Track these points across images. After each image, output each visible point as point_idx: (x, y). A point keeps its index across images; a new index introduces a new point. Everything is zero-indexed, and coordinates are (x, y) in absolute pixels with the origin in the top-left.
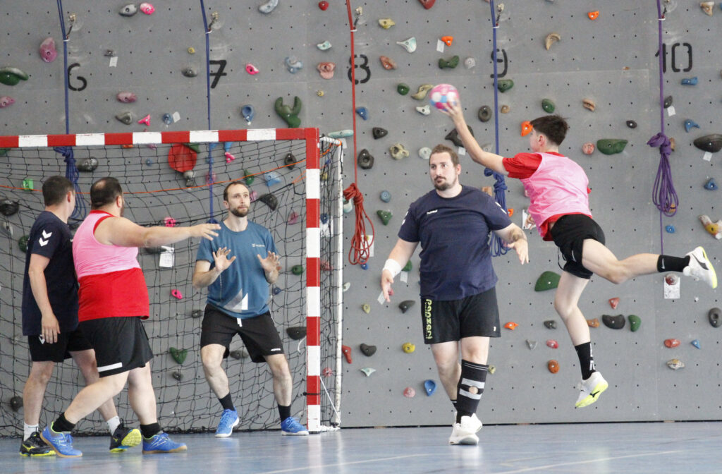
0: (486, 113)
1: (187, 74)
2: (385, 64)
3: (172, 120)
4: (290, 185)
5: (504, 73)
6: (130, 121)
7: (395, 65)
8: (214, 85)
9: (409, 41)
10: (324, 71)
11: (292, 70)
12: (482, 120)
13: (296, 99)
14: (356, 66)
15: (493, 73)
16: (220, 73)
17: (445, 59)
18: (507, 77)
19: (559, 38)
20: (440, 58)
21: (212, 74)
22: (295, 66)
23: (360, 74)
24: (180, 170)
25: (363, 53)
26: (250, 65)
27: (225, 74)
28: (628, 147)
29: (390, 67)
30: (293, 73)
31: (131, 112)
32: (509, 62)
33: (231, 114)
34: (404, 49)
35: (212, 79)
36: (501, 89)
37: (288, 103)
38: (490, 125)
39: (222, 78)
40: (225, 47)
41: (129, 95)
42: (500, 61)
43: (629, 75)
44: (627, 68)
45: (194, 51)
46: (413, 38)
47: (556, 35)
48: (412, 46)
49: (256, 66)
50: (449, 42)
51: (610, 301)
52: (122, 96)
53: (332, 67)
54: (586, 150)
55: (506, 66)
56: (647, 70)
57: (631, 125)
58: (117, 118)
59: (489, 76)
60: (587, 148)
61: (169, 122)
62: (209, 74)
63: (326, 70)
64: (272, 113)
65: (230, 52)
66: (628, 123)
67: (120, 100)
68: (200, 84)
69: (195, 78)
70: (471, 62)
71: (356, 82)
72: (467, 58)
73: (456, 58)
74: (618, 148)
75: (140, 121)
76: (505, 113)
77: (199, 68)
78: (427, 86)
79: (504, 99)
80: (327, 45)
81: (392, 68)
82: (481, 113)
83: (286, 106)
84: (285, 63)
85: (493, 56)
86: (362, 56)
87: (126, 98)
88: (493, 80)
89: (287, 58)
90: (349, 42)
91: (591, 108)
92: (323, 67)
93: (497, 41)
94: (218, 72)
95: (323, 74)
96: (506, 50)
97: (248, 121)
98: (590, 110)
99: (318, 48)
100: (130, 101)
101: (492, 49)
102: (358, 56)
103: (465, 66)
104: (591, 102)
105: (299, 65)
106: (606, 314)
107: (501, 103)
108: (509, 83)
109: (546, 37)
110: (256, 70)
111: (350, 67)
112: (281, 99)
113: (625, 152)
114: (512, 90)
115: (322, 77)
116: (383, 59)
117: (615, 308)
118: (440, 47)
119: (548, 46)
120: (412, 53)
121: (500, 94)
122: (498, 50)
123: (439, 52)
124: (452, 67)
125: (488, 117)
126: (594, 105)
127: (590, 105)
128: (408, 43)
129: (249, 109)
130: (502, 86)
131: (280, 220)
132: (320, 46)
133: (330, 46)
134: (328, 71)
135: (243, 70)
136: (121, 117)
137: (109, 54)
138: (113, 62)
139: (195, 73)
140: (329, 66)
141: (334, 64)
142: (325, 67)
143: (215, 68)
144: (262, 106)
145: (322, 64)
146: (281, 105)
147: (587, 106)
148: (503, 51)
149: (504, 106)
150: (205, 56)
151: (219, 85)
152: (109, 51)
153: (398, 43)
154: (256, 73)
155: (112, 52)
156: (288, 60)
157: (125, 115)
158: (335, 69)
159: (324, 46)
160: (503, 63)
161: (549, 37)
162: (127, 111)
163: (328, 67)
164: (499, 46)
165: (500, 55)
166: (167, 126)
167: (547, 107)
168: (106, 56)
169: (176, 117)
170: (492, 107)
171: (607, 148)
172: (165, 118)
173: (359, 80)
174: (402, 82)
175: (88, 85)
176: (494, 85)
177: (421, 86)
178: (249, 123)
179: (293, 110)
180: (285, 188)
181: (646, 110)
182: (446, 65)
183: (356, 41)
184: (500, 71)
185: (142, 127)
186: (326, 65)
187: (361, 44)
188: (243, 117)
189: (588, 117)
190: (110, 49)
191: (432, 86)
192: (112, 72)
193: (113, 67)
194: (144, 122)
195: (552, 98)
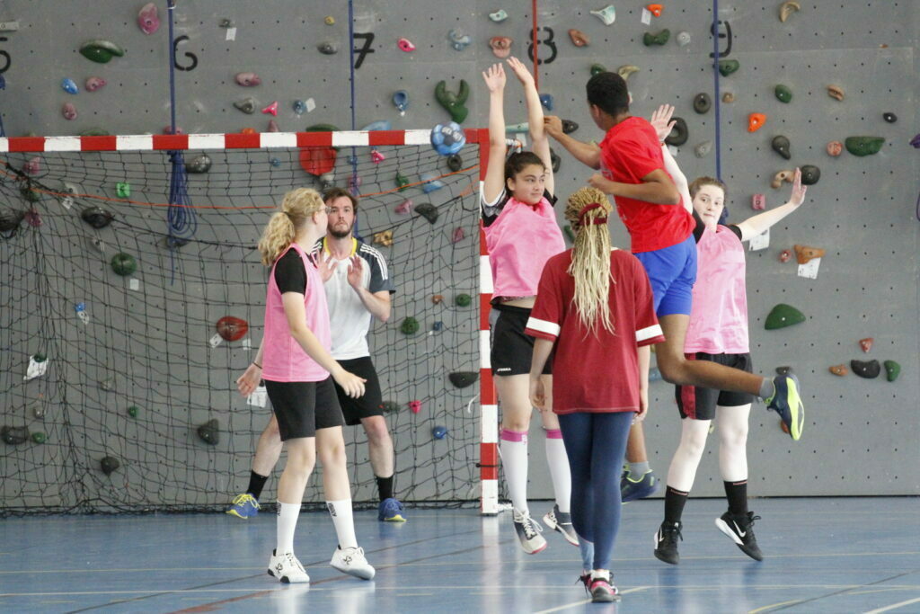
0: (704, 102)
1: (325, 50)
2: (575, 40)
3: (305, 109)
4: (458, 198)
5: (728, 52)
6: (252, 110)
7: (588, 40)
8: (358, 65)
9: (606, 10)
10: (498, 48)
11: (457, 46)
12: (698, 112)
13: (462, 84)
14: (539, 42)
15: (713, 51)
16: (366, 50)
17: (652, 33)
18: (731, 56)
19: (799, 7)
20: (645, 31)
21: (357, 51)
22: (461, 41)
23: (543, 52)
24: (316, 173)
25: (548, 26)
26: (403, 39)
27: (372, 51)
28: (885, 146)
29: (582, 43)
30: (459, 50)
31: (254, 98)
32: (733, 37)
33: (379, 102)
34: (600, 20)
35: (356, 56)
36: (724, 71)
37: (452, 88)
38: (710, 118)
39: (368, 56)
40: (373, 16)
41: (250, 77)
42: (722, 36)
43: (887, 55)
44: (885, 46)
45: (332, 21)
46: (611, 7)
47: (794, 3)
48: (610, 17)
49: (411, 41)
50: (657, 11)
51: (861, 342)
52: (242, 78)
53: (508, 42)
54: (831, 150)
55: (730, 43)
56: (911, 49)
57: (889, 118)
58: (235, 105)
59: (708, 55)
60: (833, 147)
61: (301, 111)
62: (353, 51)
63: (501, 47)
64: (431, 100)
65: (379, 23)
66: (886, 116)
67: (239, 84)
68: (342, 62)
69: (334, 56)
70: (685, 37)
71: (539, 62)
72: (679, 32)
73: (666, 32)
74: (872, 147)
75: (265, 109)
76: (729, 102)
77: (340, 43)
78: (629, 68)
79: (727, 85)
80: (502, 15)
81: (585, 45)
82: (697, 104)
83: (449, 92)
84: (449, 38)
85: (713, 29)
86: (547, 29)
87: (247, 81)
88: (713, 60)
89: (452, 31)
90: (531, 11)
91: (839, 97)
92: (496, 43)
93: (719, 11)
94: (364, 48)
95: (496, 51)
96: (730, 21)
97: (401, 110)
98: (837, 99)
99: (490, 19)
100: (252, 84)
101: (712, 21)
102: (542, 29)
103: (678, 43)
104: (838, 89)
105: (466, 40)
106: (855, 359)
107: (723, 90)
108: (733, 65)
109: (782, 5)
110: (411, 46)
111: (530, 42)
112: (443, 83)
113: (881, 153)
114: (737, 73)
115: (495, 55)
116: (573, 33)
117: (867, 351)
118: (646, 18)
119: (784, 17)
120: (610, 25)
121: (721, 79)
122: (720, 23)
123: (644, 25)
124: (661, 44)
125: (706, 107)
126: (843, 93)
127: (837, 93)
128: (604, 13)
129: (402, 96)
130: (724, 69)
132: (493, 16)
133: (505, 16)
134: (503, 48)
135: (395, 46)
136: (240, 105)
137: (225, 25)
138: (231, 34)
139: (335, 49)
140: (505, 42)
141: (510, 39)
142: (499, 43)
143: (359, 43)
144: (419, 94)
145: (495, 39)
146: (444, 90)
147: (834, 94)
148: (726, 23)
149: (726, 94)
150: (347, 29)
151: (365, 65)
152: (225, 20)
153: (592, 12)
154: (412, 49)
155: (229, 21)
156: (452, 34)
157: (246, 102)
158: (511, 45)
159: (498, 16)
160: (726, 39)
161: (785, 6)
162: (247, 97)
163: (503, 43)
164: (720, 18)
165: (722, 29)
166: (299, 116)
167: (782, 95)
168: (222, 26)
169: (310, 105)
170: (711, 94)
171: (859, 147)
172: (296, 106)
173: (543, 60)
174: (596, 62)
175: (199, 64)
176: (714, 66)
177: (621, 67)
178: (403, 113)
179: (458, 97)
180: (453, 202)
181: (909, 100)
182: (653, 41)
183: (538, 9)
184: (722, 49)
185: (268, 117)
186: (500, 40)
187: (545, 13)
188: (395, 105)
189: (835, 108)
190: (227, 18)
191: (635, 68)
192: (229, 47)
193: (231, 41)
194: (270, 112)
195: (789, 84)
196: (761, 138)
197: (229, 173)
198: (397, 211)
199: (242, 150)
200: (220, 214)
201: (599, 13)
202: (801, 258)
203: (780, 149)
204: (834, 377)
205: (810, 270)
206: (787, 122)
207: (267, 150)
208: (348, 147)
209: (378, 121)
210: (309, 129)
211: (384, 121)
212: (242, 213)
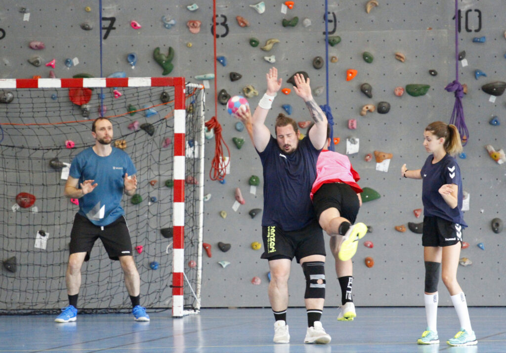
0: (319, 62)
1: (85, 28)
2: (240, 22)
3: (72, 64)
4: (163, 119)
5: (334, 31)
6: (39, 64)
7: (248, 23)
8: (105, 37)
9: (259, 4)
10: (192, 27)
11: (167, 26)
12: (316, 68)
13: (170, 50)
14: (217, 24)
15: (325, 31)
16: (111, 28)
17: (288, 19)
18: (336, 34)
19: (377, 4)
20: (283, 18)
21: (104, 28)
22: (169, 23)
23: (220, 30)
24: (78, 103)
25: (224, 14)
26: (134, 21)
27: (114, 28)
28: (430, 90)
29: (244, 25)
30: (167, 28)
31: (40, 57)
32: (337, 22)
33: (119, 60)
34: (256, 11)
35: (104, 32)
36: (331, 43)
37: (164, 52)
38: (322, 72)
39: (112, 32)
40: (115, 7)
41: (38, 44)
42: (330, 21)
43: (431, 34)
44: (430, 29)
45: (90, 9)
46: (263, 2)
47: (375, 2)
48: (262, 9)
49: (139, 23)
50: (290, 6)
51: (414, 211)
52: (33, 44)
53: (199, 24)
54: (397, 93)
55: (335, 25)
56: (445, 31)
57: (433, 73)
58: (29, 61)
59: (322, 33)
60: (398, 90)
61: (70, 65)
62: (102, 28)
63: (194, 26)
64: (151, 59)
65: (119, 11)
66: (431, 72)
67: (31, 47)
68: (94, 36)
69: (90, 32)
70: (308, 22)
71: (217, 36)
72: (304, 19)
73: (296, 19)
74: (422, 91)
75: (47, 64)
76: (334, 62)
77: (94, 24)
78: (273, 40)
79: (333, 52)
80: (195, 7)
81: (246, 26)
82: (315, 64)
83: (162, 54)
84: (162, 21)
85: (325, 17)
86: (223, 16)
87: (36, 46)
88: (325, 36)
89: (163, 17)
90: (212, 4)
91: (402, 59)
92: (191, 24)
93: (329, 6)
94: (109, 26)
95: (191, 29)
96: (336, 12)
97: (132, 65)
98: (401, 61)
99: (188, 9)
100: (40, 48)
101: (324, 11)
102: (219, 16)
103: (303, 26)
104: (402, 55)
105: (172, 22)
106: (411, 221)
107: (331, 54)
108: (337, 40)
109: (367, 2)
110: (138, 25)
111: (212, 24)
112: (158, 49)
113: (427, 94)
114: (339, 45)
115: (190, 31)
116: (239, 18)
117: (418, 217)
118: (284, 10)
119: (369, 10)
120: (262, 14)
121: (330, 48)
122: (329, 13)
123: (283, 14)
124: (293, 26)
125: (321, 64)
126: (404, 57)
127: (401, 57)
128: (258, 6)
129: (133, 56)
130: (332, 41)
131: (155, 147)
132: (189, 7)
133: (197, 7)
134: (196, 27)
135: (128, 26)
136: (32, 61)
137: (23, 11)
138: (27, 17)
139: (91, 27)
140: (197, 24)
141: (200, 22)
142: (193, 24)
143: (106, 24)
144: (143, 54)
145: (190, 22)
146: (159, 54)
147: (399, 58)
148: (333, 13)
149: (333, 57)
150: (98, 14)
151: (109, 37)
152: (23, 9)
153: (251, 6)
154: (139, 28)
155: (25, 9)
156: (164, 18)
157: (36, 59)
158: (200, 26)
159: (192, 7)
160: (333, 24)
161: (369, 3)
162: (35, 56)
163: (195, 25)
164: (329, 10)
165: (330, 17)
166: (68, 68)
167: (367, 58)
168: (21, 12)
169: (76, 61)
170: (324, 58)
171: (414, 91)
172: (67, 62)
173: (220, 35)
174: (254, 37)
175: (6, 35)
176: (325, 40)
177: (269, 40)
178: (133, 67)
179: (167, 57)
180: (160, 122)
181: (445, 62)
182: (288, 24)
183: (217, 4)
184: (331, 29)
185: (50, 69)
186: (194, 22)
187: (222, 6)
188: (128, 62)
189: (400, 67)
190: (24, 7)
191: (277, 41)
192: (25, 25)
193: (26, 21)
194: (50, 65)
195: (372, 51)
196: (354, 84)
197: (19, 103)
198: (129, 128)
199: (28, 89)
200: (15, 129)
201: (255, 6)
202: (378, 159)
203: (365, 91)
204: (398, 233)
205: (383, 166)
206: (370, 74)
207: (43, 90)
208: (99, 88)
209: (118, 72)
210: (74, 77)
211: (121, 72)
212: (29, 128)
